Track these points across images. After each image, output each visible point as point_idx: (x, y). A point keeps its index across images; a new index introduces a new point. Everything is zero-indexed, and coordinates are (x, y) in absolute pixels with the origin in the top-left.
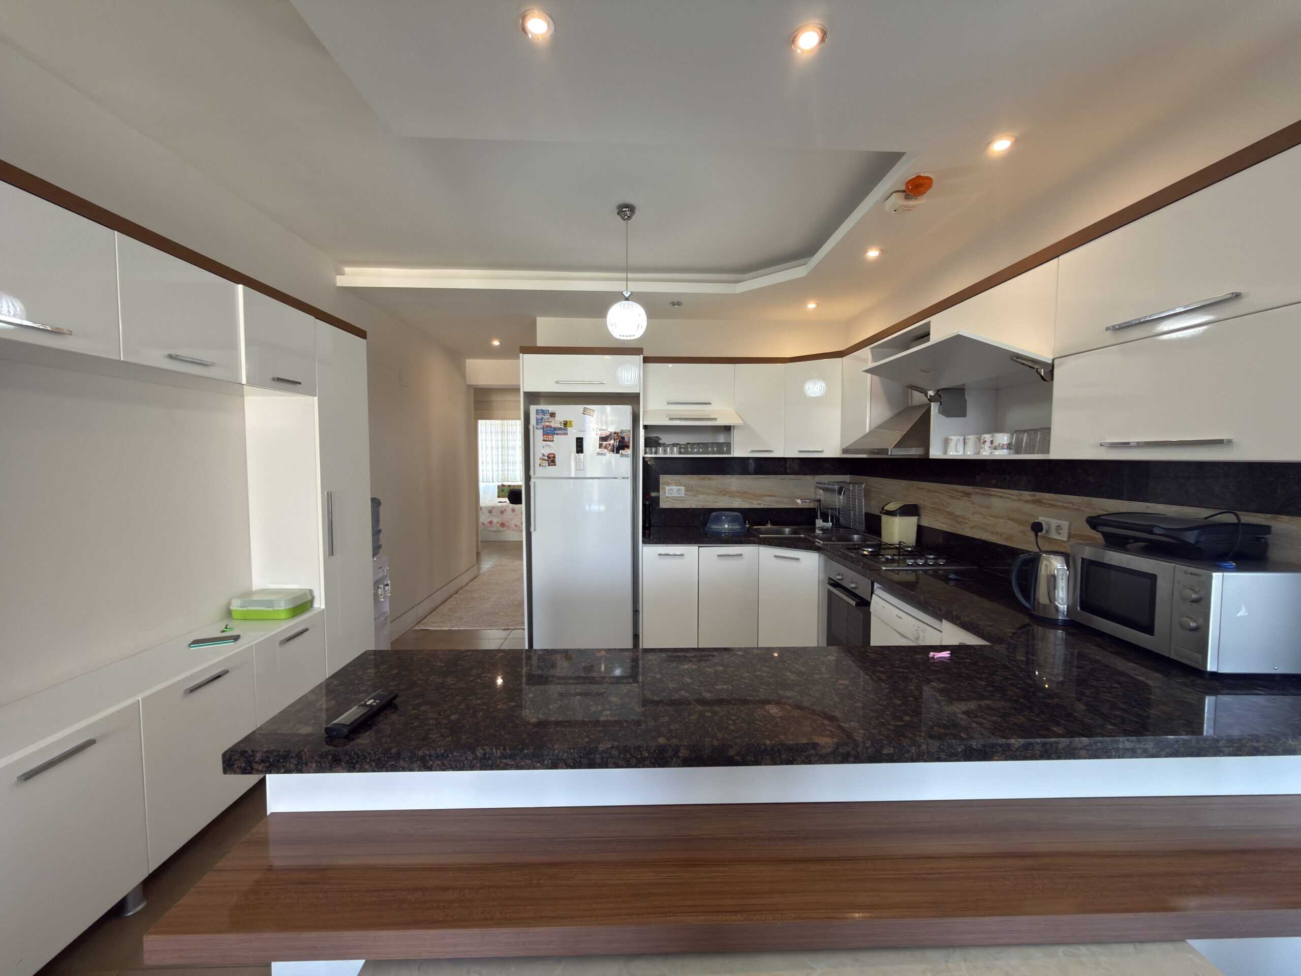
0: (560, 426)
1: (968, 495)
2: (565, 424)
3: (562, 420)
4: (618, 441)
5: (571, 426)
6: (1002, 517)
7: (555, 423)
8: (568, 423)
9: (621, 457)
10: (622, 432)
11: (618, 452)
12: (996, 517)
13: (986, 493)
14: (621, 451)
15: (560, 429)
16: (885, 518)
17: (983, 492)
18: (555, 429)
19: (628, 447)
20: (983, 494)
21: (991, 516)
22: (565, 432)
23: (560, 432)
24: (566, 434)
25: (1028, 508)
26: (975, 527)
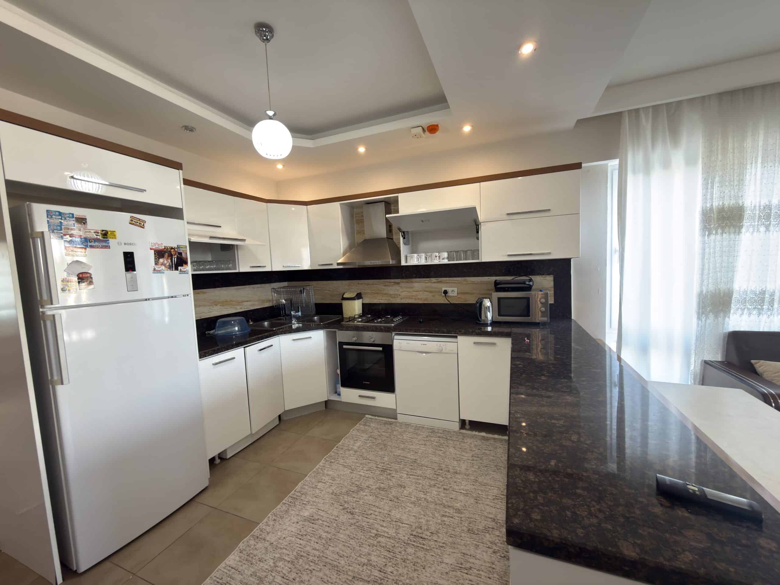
0: (96, 237)
2: (105, 234)
3: (99, 228)
4: (176, 256)
5: (114, 237)
6: (421, 291)
7: (86, 232)
8: (109, 233)
9: (180, 273)
10: (178, 247)
11: (177, 269)
12: (417, 291)
14: (179, 268)
15: (96, 240)
16: (345, 304)
18: (87, 240)
19: (186, 263)
20: (408, 282)
21: (414, 292)
22: (104, 244)
23: (97, 244)
24: (108, 247)
25: (434, 285)
26: (404, 298)
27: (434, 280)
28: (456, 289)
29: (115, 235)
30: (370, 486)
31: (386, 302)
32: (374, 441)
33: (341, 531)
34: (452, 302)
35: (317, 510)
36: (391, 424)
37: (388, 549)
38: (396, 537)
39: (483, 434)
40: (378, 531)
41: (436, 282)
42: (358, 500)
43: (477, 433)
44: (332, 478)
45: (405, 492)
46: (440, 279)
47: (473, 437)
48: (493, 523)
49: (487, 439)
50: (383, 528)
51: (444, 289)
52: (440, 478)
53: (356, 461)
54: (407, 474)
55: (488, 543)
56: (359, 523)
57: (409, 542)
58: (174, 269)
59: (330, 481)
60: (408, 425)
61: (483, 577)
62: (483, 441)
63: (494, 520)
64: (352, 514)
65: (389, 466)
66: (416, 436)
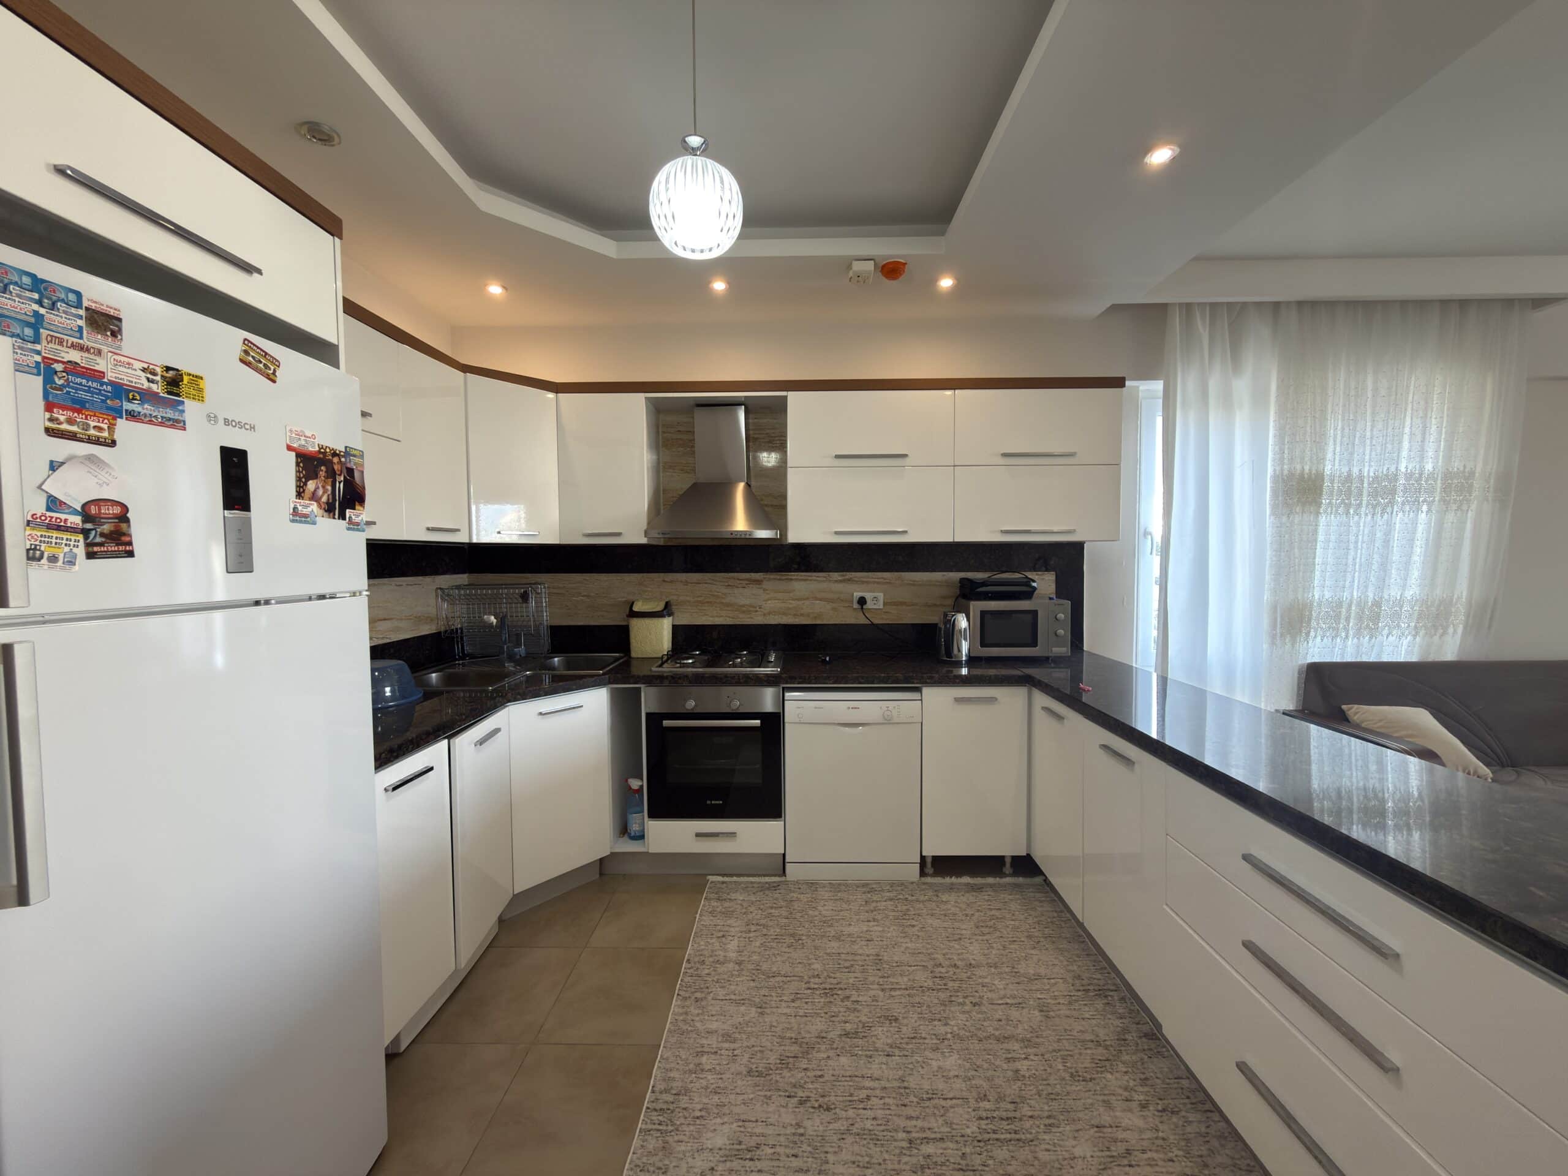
0: (146, 385)
1: (758, 582)
2: (174, 381)
3: (160, 359)
4: (342, 479)
5: (199, 396)
6: (807, 599)
7: (118, 363)
8: (186, 379)
9: (348, 529)
10: (348, 453)
11: (342, 515)
12: (799, 599)
13: (784, 578)
14: (348, 512)
15: (146, 396)
16: (637, 625)
17: (778, 577)
18: (120, 391)
19: (364, 501)
20: (780, 580)
21: (793, 600)
22: (170, 413)
23: (147, 409)
24: (178, 424)
26: (769, 613)
27: (836, 576)
28: (881, 596)
29: (201, 390)
30: (824, 1035)
31: (729, 621)
32: (765, 931)
33: (831, 1158)
34: (876, 622)
35: (740, 1124)
36: (775, 887)
37: (956, 1166)
38: (954, 1133)
39: (966, 879)
40: (908, 1132)
41: (841, 581)
42: (820, 1073)
43: (954, 880)
44: (723, 1036)
45: (904, 1029)
46: (849, 575)
47: (951, 888)
48: (1101, 1050)
49: (979, 889)
50: (914, 1122)
51: (857, 595)
52: (951, 984)
53: (752, 984)
54: (883, 990)
55: (1120, 1091)
56: (857, 1125)
57: (987, 1136)
58: (337, 516)
59: (726, 1045)
60: (812, 885)
61: (1160, 1163)
62: (974, 894)
63: (1098, 1043)
64: (828, 1109)
65: (835, 981)
66: (845, 906)
